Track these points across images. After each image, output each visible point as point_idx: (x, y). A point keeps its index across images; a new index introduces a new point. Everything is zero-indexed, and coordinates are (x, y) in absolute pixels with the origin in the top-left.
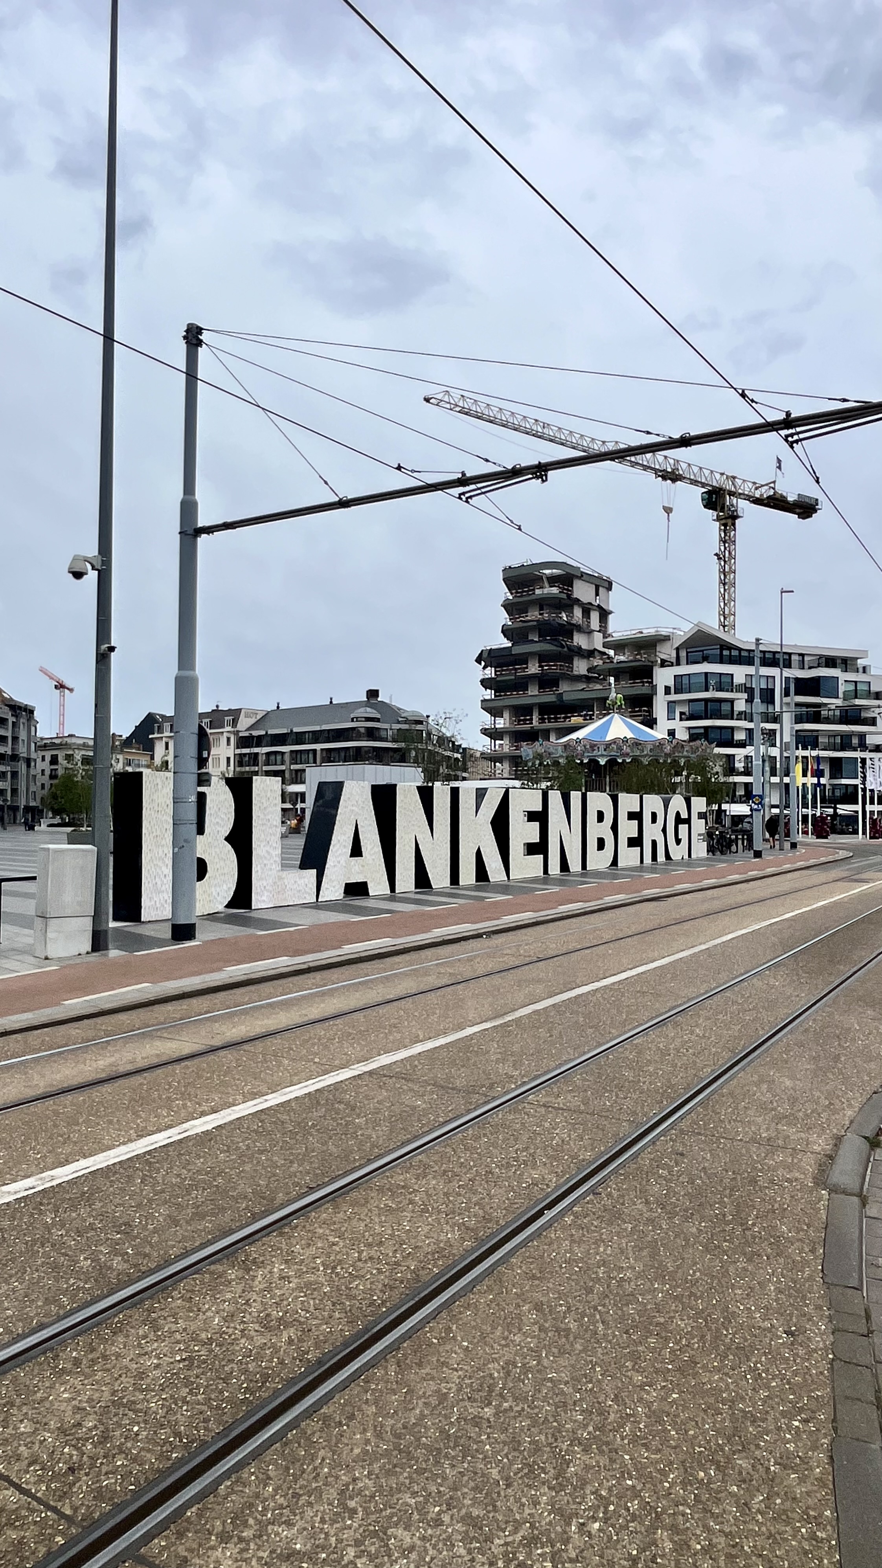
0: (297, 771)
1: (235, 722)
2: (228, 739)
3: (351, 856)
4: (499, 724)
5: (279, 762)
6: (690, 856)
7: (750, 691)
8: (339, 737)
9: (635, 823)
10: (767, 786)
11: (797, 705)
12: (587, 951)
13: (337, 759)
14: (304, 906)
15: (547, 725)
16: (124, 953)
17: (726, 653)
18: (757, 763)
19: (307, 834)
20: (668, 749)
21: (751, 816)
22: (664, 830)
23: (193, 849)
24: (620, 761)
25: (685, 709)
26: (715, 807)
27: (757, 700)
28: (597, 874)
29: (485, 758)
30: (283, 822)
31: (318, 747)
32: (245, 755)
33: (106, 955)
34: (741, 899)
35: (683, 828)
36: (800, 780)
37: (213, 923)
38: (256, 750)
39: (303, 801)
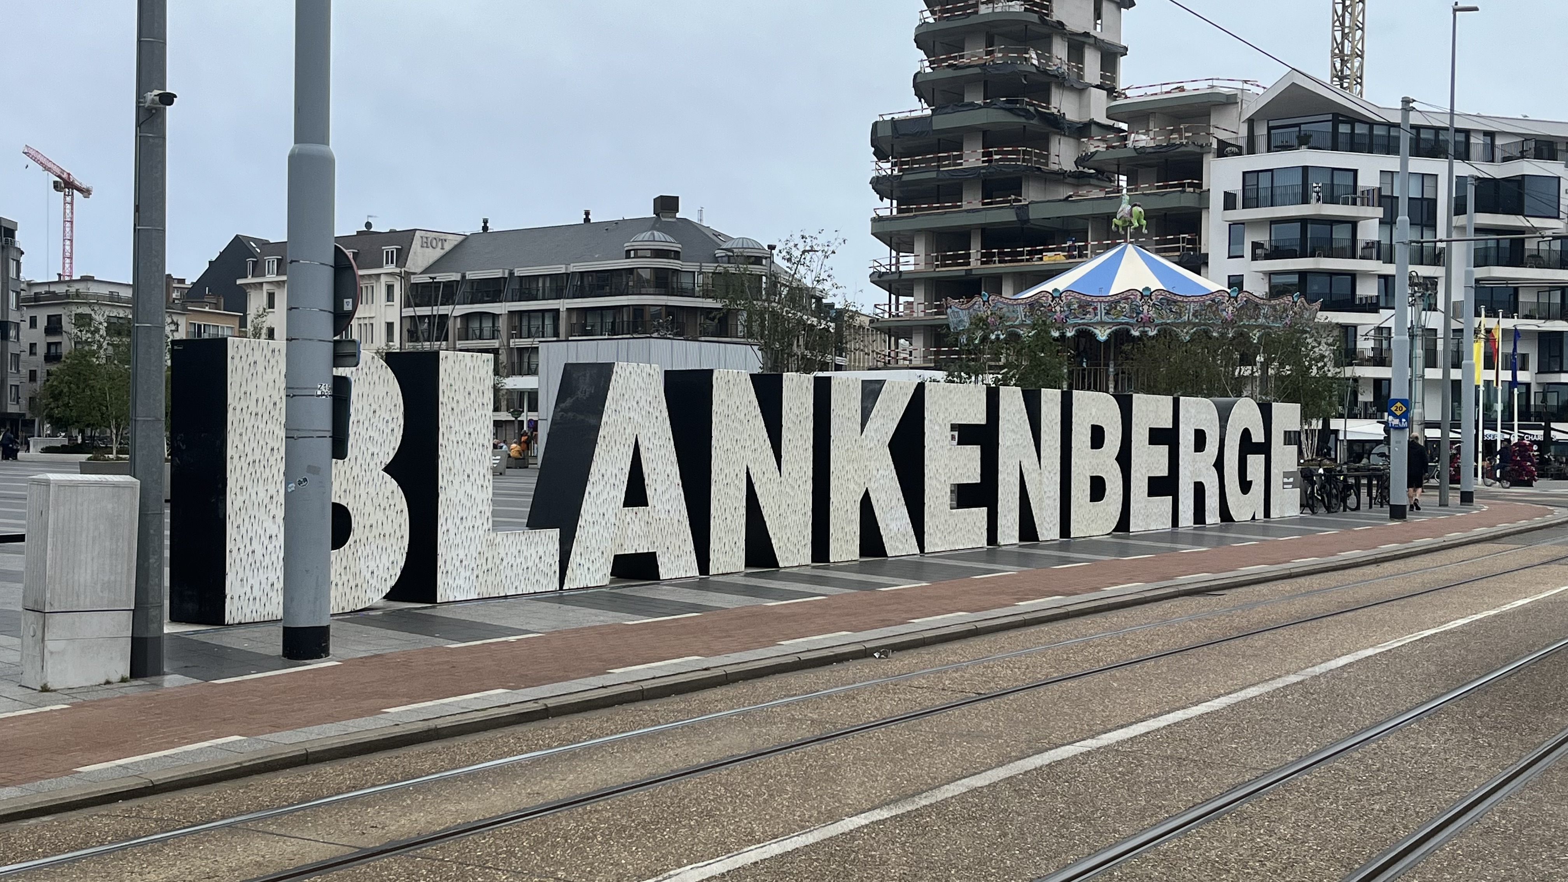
0: (521, 350)
1: (401, 257)
2: (390, 288)
3: (626, 505)
4: (907, 263)
5: (487, 332)
6: (1267, 513)
7: (1388, 203)
8: (602, 287)
9: (1164, 449)
10: (1418, 386)
11: (1478, 230)
12: (1069, 684)
13: (598, 328)
14: (536, 597)
15: (996, 267)
16: (195, 681)
17: (1344, 129)
18: (1399, 339)
19: (541, 469)
20: (1229, 312)
21: (1387, 441)
22: (1219, 465)
23: (325, 484)
24: (1136, 333)
25: (1263, 237)
26: (1317, 425)
27: (1403, 218)
28: (1090, 545)
29: (877, 329)
30: (495, 446)
31: (563, 305)
32: (422, 318)
33: (158, 685)
34: (1364, 593)
35: (1256, 462)
36: (1481, 375)
37: (361, 627)
38: (444, 310)
39: (533, 407)
